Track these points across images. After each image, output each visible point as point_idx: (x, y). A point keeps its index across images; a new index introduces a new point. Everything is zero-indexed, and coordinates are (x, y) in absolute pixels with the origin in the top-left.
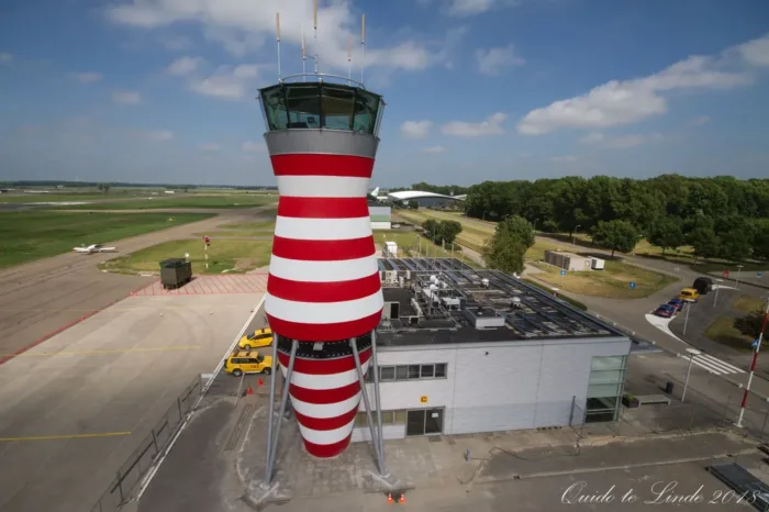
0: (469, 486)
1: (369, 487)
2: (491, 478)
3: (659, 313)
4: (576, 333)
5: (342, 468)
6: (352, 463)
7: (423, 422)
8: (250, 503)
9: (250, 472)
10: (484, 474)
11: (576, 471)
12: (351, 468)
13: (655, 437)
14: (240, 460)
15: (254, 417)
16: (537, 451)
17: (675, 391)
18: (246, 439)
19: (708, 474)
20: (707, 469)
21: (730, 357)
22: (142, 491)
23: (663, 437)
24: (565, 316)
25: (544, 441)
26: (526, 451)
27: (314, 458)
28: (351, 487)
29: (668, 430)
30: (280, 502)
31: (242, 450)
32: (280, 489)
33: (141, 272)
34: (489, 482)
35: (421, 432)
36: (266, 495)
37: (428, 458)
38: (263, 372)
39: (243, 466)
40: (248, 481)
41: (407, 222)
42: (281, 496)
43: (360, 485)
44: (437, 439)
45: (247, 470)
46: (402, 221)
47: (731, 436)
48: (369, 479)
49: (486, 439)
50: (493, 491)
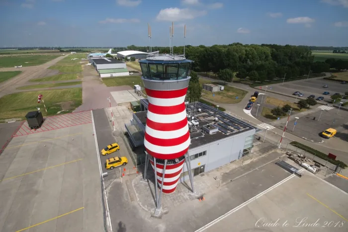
0: (220, 188)
1: (192, 198)
2: (224, 183)
3: (247, 108)
4: (241, 130)
5: (179, 195)
6: (181, 192)
7: (198, 171)
8: (156, 217)
9: (148, 206)
10: (222, 183)
11: (245, 174)
12: (182, 194)
13: (261, 157)
14: (140, 203)
15: (133, 185)
16: (233, 170)
17: (261, 139)
18: (137, 195)
19: (276, 165)
20: (276, 164)
21: (270, 123)
22: (111, 227)
23: (263, 156)
24: (233, 122)
25: (234, 166)
26: (230, 172)
27: (167, 194)
28: (186, 200)
29: (263, 153)
30: (166, 213)
31: (138, 199)
32: (163, 209)
33: (6, 120)
34: (224, 185)
35: (198, 174)
36: (160, 213)
37: (204, 182)
38: (123, 165)
39: (144, 205)
40: (149, 210)
41: (136, 71)
42: (165, 211)
43: (188, 198)
44: (203, 175)
45: (146, 206)
46: (133, 70)
47: (279, 151)
48: (190, 195)
49: (218, 171)
50: (227, 187)
